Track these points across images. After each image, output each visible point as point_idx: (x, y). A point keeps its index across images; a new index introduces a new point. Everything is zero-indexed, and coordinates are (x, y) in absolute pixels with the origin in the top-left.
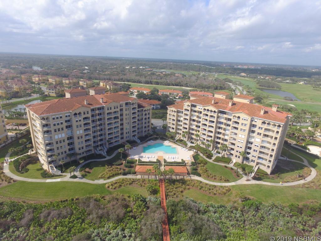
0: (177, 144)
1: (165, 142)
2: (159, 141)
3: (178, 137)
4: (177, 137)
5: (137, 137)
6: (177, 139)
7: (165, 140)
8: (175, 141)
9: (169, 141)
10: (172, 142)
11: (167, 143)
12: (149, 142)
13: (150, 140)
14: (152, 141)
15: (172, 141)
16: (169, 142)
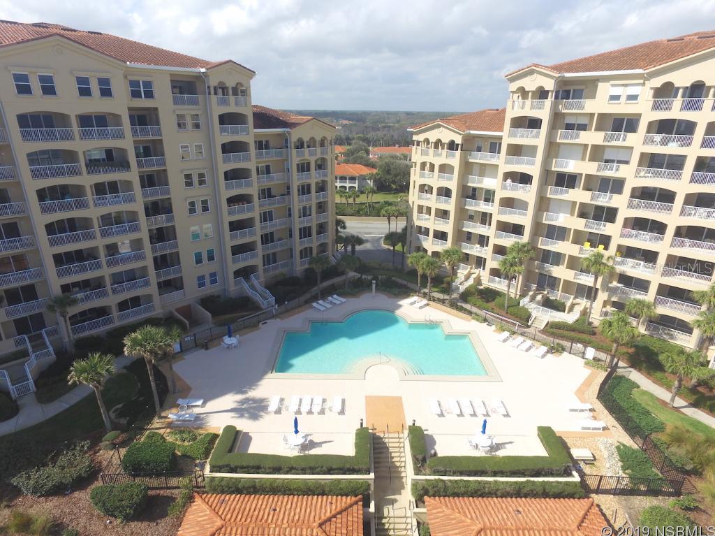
0: (470, 313)
1: (405, 303)
2: (372, 299)
3: (467, 277)
4: (464, 278)
5: (262, 279)
6: (462, 288)
7: (405, 292)
8: (455, 295)
9: (425, 295)
10: (443, 302)
11: (412, 308)
12: (320, 305)
13: (325, 294)
14: (336, 299)
15: (437, 295)
16: (425, 301)
